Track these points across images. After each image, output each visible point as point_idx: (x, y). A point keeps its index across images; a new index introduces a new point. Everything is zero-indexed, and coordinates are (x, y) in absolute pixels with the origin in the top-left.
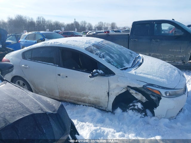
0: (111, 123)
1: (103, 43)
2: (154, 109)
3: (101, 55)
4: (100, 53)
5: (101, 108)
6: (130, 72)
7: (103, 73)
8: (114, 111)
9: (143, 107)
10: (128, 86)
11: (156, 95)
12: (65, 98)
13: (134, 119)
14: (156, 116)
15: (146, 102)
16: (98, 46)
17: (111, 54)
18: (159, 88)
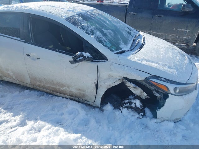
0: (98, 126)
1: (93, 13)
2: (157, 110)
3: (89, 29)
4: (88, 27)
5: (86, 102)
6: (129, 58)
7: (91, 56)
8: (103, 107)
9: (142, 105)
10: (124, 77)
11: (162, 91)
12: (39, 86)
13: (129, 120)
14: (158, 119)
15: (147, 99)
16: (85, 17)
17: (103, 30)
18: (167, 82)
